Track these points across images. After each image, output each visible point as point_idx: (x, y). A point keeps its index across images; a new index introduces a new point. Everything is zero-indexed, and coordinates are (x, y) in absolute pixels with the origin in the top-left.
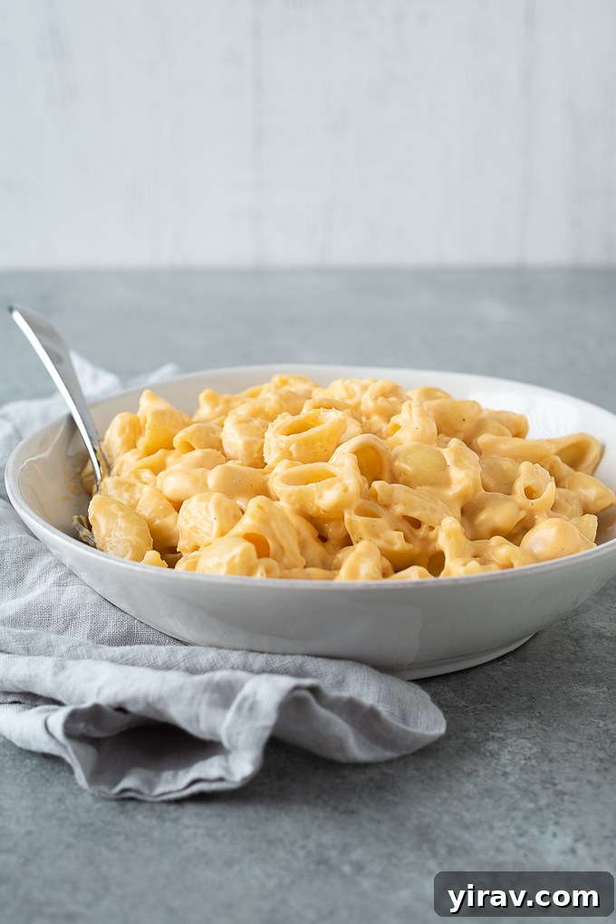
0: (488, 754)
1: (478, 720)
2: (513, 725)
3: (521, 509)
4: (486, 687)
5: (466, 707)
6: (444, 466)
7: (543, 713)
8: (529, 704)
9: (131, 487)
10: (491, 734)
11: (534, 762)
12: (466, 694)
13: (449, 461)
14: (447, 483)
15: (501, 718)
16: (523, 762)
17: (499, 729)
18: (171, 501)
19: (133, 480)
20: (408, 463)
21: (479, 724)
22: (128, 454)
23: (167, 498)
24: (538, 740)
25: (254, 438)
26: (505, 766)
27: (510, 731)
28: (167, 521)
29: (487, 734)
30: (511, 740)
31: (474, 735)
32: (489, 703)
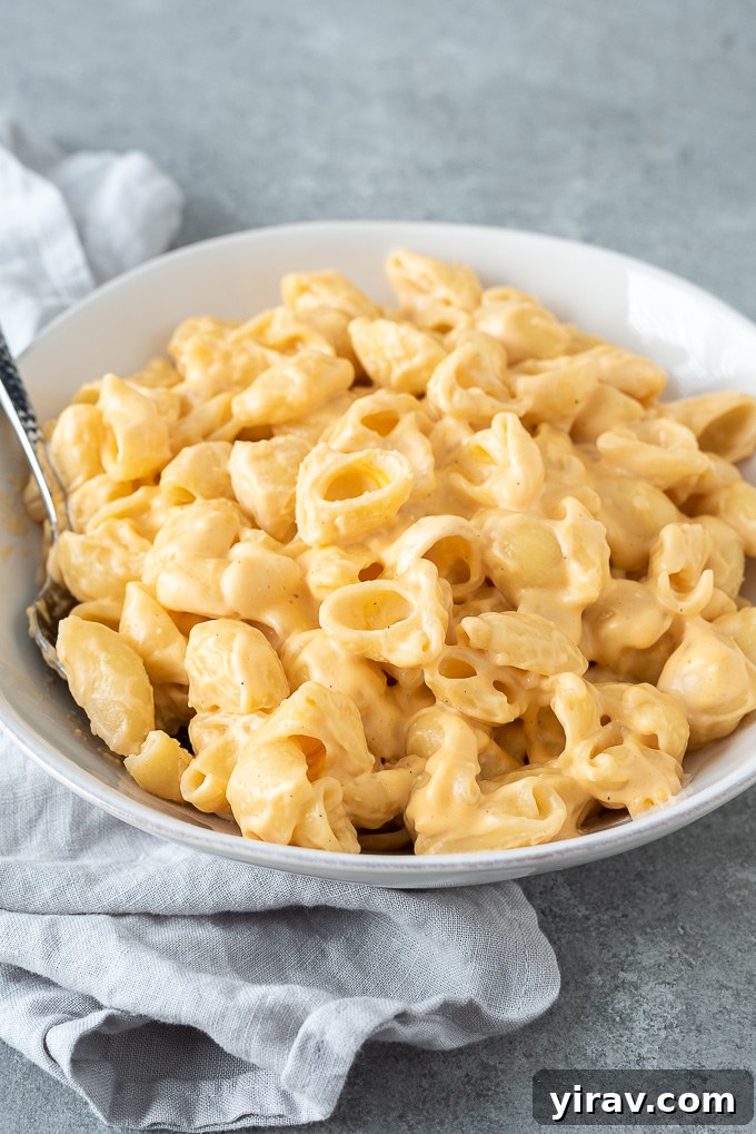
0: (618, 1019)
1: (603, 945)
2: (649, 955)
3: (665, 615)
4: (612, 874)
5: (587, 918)
6: (558, 558)
7: (687, 926)
8: (668, 909)
9: (105, 553)
10: (622, 974)
11: (676, 1034)
12: (587, 891)
13: (566, 549)
14: (561, 582)
15: (633, 942)
16: (663, 1034)
17: (631, 965)
18: (171, 613)
19: (106, 542)
20: (506, 554)
21: (606, 956)
22: (93, 482)
23: (164, 608)
24: (682, 986)
25: (280, 488)
26: (640, 1045)
27: (644, 968)
28: (171, 653)
29: (615, 977)
30: (648, 988)
31: (598, 979)
32: (616, 908)
